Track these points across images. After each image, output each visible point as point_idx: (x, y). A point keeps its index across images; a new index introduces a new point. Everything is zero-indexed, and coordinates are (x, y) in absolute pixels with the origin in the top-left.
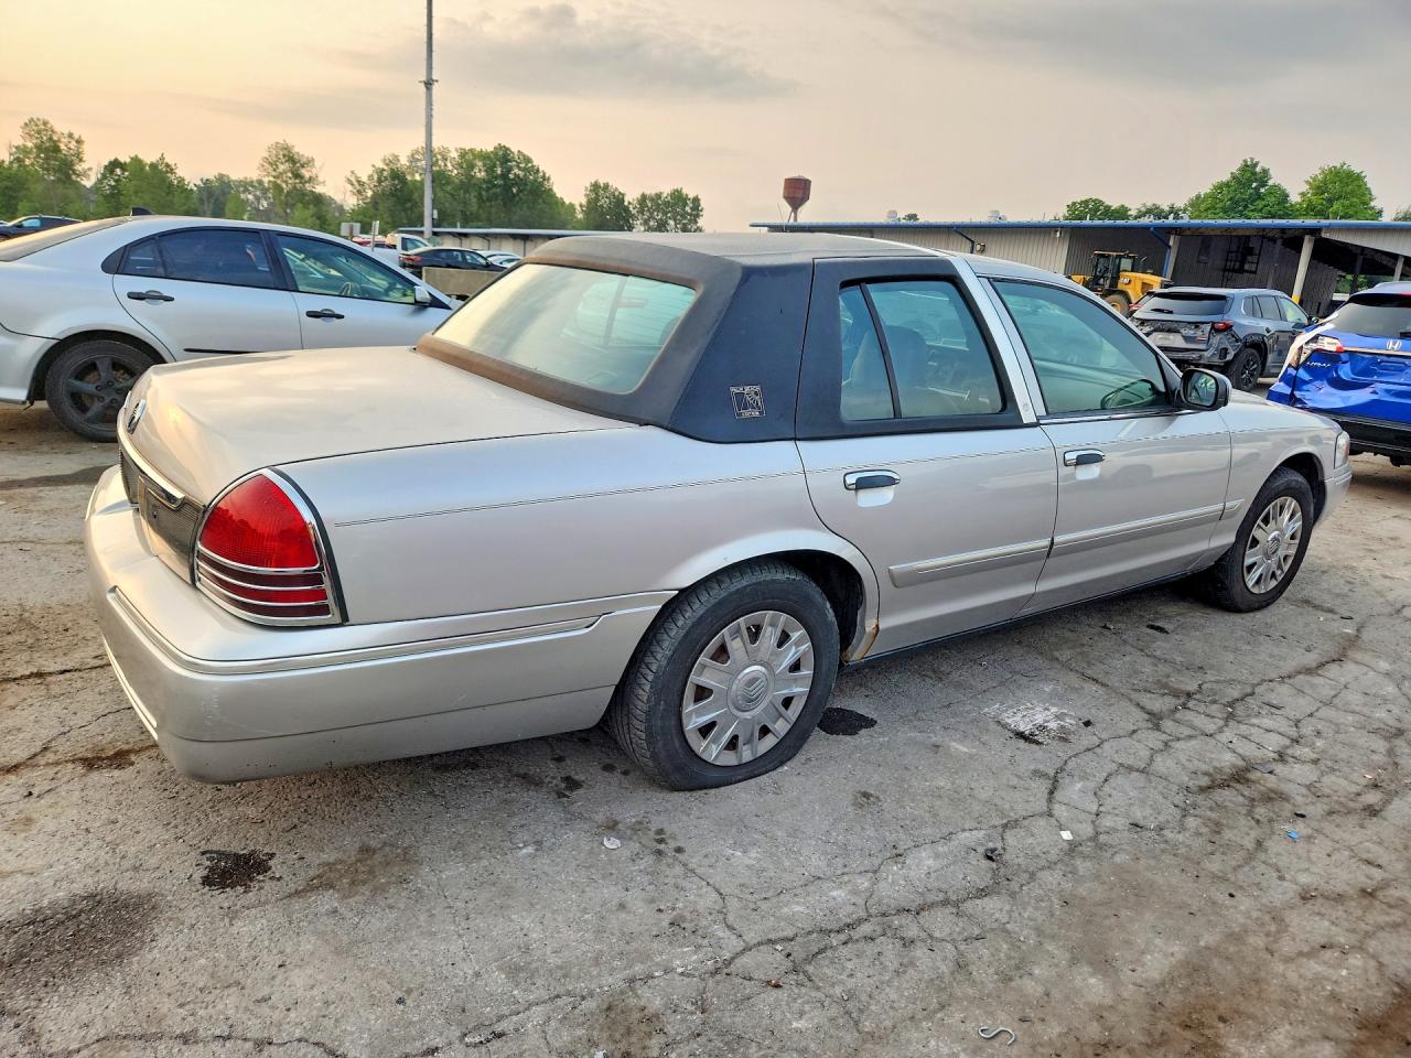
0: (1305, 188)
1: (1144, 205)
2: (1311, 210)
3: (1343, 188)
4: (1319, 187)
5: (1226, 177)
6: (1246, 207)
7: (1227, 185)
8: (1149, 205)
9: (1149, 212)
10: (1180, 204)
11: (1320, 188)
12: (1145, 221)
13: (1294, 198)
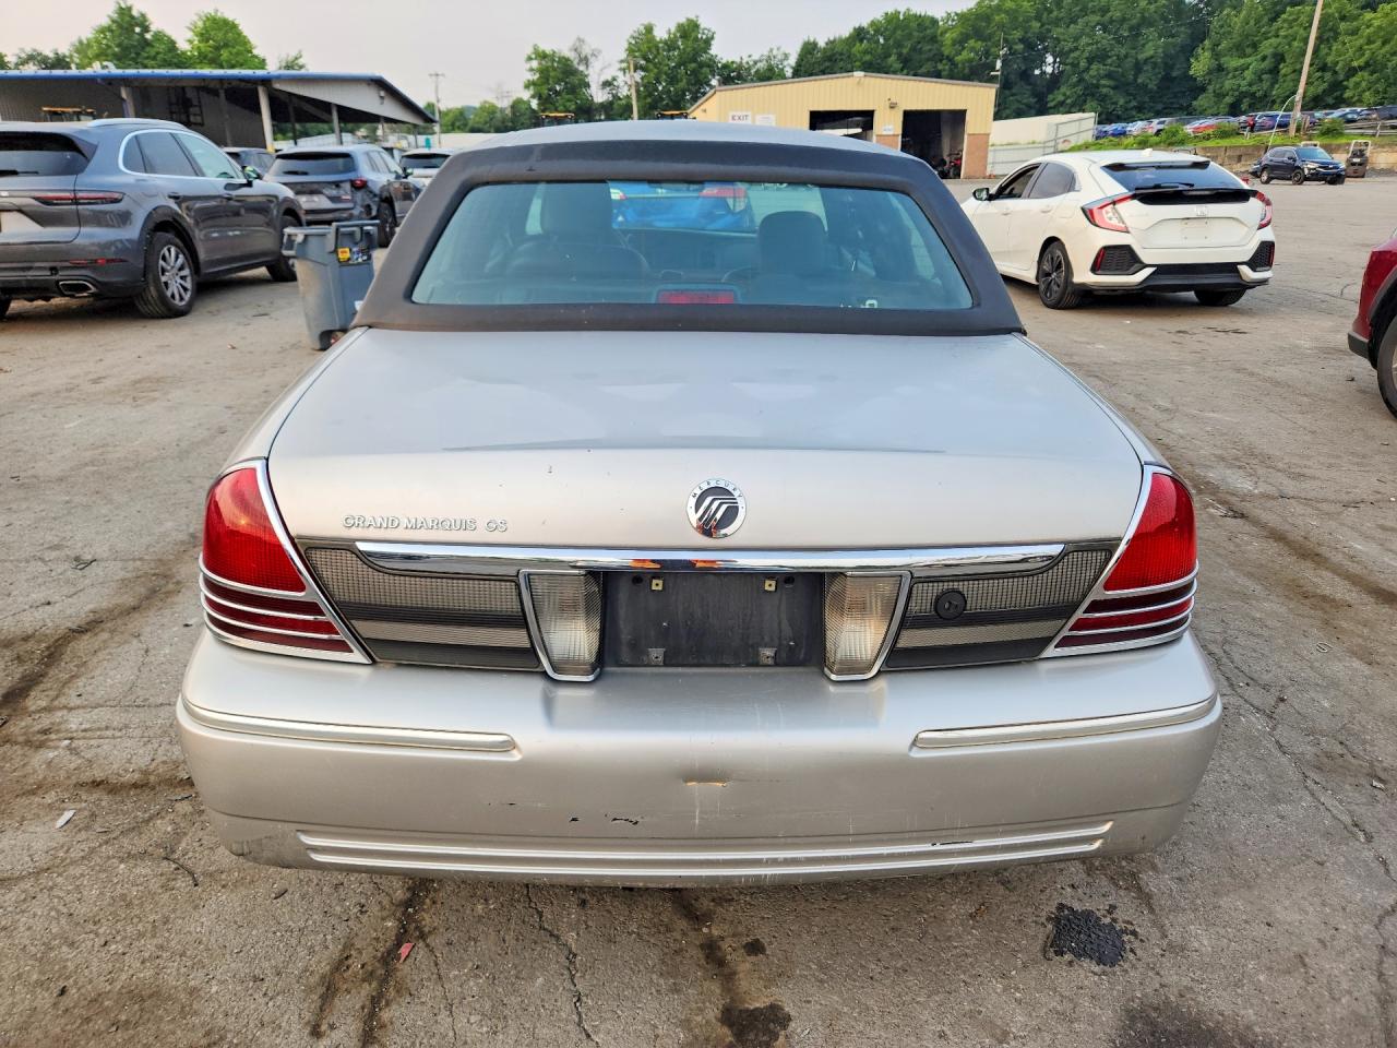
0: (190, 35)
1: (22, 50)
2: (203, 59)
3: (221, 36)
4: (202, 35)
5: (105, 22)
6: (138, 54)
7: (109, 29)
8: (29, 50)
9: (31, 58)
10: (64, 50)
11: (204, 36)
12: (30, 70)
13: (183, 45)
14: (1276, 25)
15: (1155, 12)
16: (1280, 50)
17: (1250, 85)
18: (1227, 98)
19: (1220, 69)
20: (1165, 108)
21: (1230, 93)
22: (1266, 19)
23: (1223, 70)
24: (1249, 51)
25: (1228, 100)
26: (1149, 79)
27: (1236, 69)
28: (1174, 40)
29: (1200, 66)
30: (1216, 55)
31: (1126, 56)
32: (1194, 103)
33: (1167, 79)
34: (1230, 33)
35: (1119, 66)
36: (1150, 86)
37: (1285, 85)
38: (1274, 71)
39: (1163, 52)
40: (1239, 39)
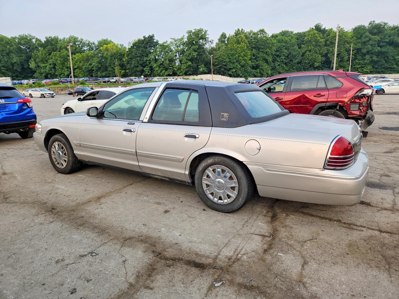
14: (51, 56)
15: (13, 49)
16: (54, 62)
17: (49, 71)
18: (43, 74)
19: (38, 66)
20: (25, 77)
21: (44, 73)
22: (47, 54)
23: (39, 67)
24: (45, 62)
25: (44, 75)
26: (18, 68)
27: (43, 67)
28: (21, 58)
29: (32, 65)
30: (36, 63)
31: (7, 61)
32: (34, 75)
33: (23, 68)
34: (38, 57)
35: (6, 64)
36: (18, 70)
37: (59, 71)
38: (54, 68)
39: (19, 61)
40: (41, 59)
